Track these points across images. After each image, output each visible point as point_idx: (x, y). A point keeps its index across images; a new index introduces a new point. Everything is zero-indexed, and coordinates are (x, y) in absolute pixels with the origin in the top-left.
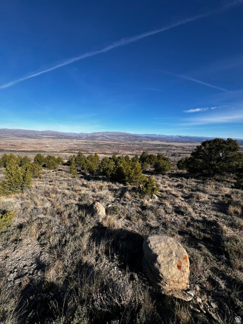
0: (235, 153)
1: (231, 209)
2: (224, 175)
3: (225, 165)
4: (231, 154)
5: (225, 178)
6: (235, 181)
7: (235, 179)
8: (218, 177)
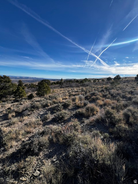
0: (10, 83)
1: (10, 115)
2: (7, 97)
3: (6, 91)
4: (8, 85)
5: (8, 99)
6: (14, 99)
7: (13, 97)
8: (4, 99)
